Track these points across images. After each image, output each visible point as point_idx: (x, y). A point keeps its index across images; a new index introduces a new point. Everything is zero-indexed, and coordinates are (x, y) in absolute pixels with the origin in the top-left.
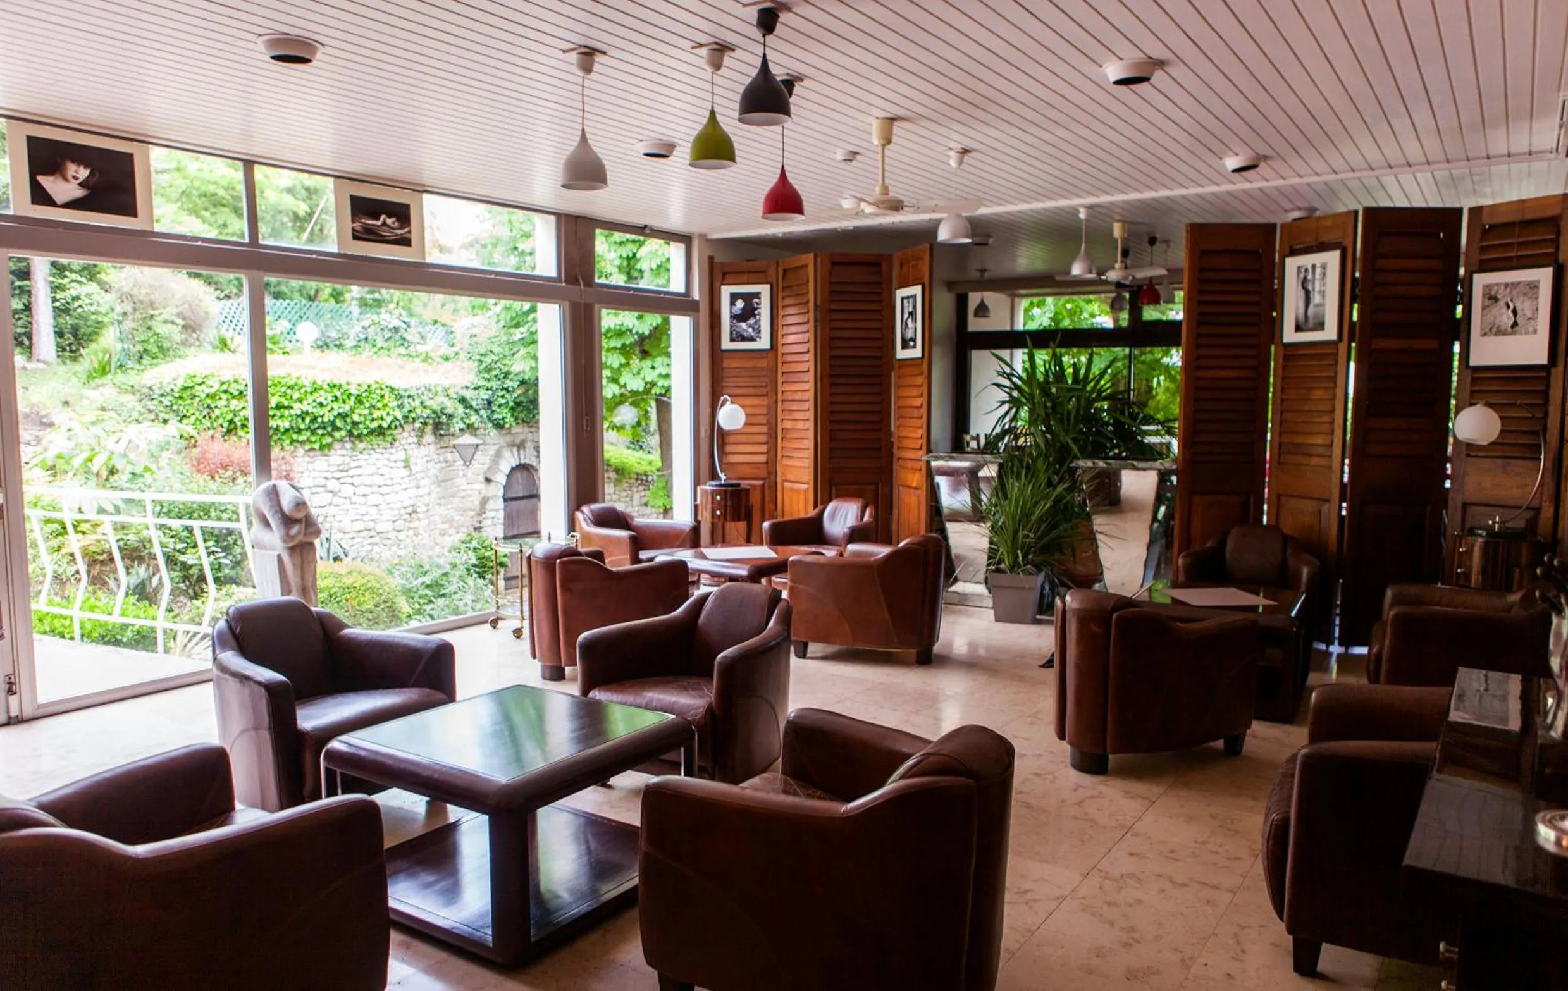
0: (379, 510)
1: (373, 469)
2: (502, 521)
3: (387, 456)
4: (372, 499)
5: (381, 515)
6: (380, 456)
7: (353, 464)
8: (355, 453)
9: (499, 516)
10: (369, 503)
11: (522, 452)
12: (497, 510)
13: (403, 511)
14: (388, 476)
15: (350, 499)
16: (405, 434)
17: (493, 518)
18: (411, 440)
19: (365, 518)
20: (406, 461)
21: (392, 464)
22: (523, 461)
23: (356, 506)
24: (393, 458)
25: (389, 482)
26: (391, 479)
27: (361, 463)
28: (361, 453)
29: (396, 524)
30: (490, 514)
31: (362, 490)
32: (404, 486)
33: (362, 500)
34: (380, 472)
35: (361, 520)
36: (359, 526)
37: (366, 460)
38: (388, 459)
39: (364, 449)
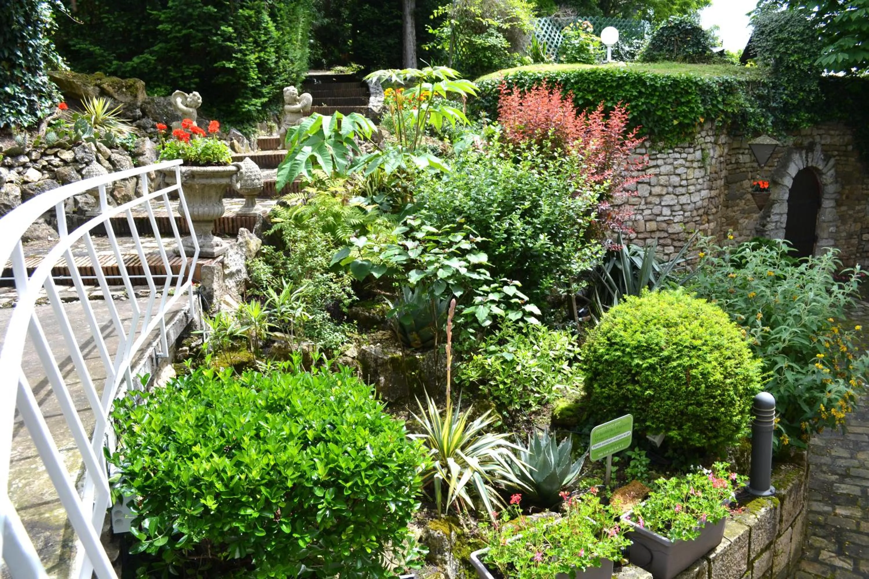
0: (672, 211)
1: (669, 168)
2: (784, 225)
3: (684, 155)
4: (668, 200)
5: (674, 216)
6: (677, 156)
7: (652, 163)
8: (654, 152)
9: (782, 220)
10: (663, 204)
11: (810, 155)
12: (781, 214)
13: (695, 213)
14: (684, 177)
15: (645, 198)
16: (704, 134)
17: (776, 222)
18: (708, 139)
19: (659, 219)
20: (703, 160)
21: (688, 164)
22: (810, 165)
23: (650, 206)
24: (690, 157)
25: (684, 183)
26: (687, 180)
27: (660, 162)
28: (660, 152)
29: (688, 225)
30: (774, 218)
31: (657, 190)
32: (699, 187)
33: (657, 200)
34: (678, 171)
35: (655, 220)
36: (652, 226)
37: (664, 159)
38: (685, 159)
39: (663, 148)
